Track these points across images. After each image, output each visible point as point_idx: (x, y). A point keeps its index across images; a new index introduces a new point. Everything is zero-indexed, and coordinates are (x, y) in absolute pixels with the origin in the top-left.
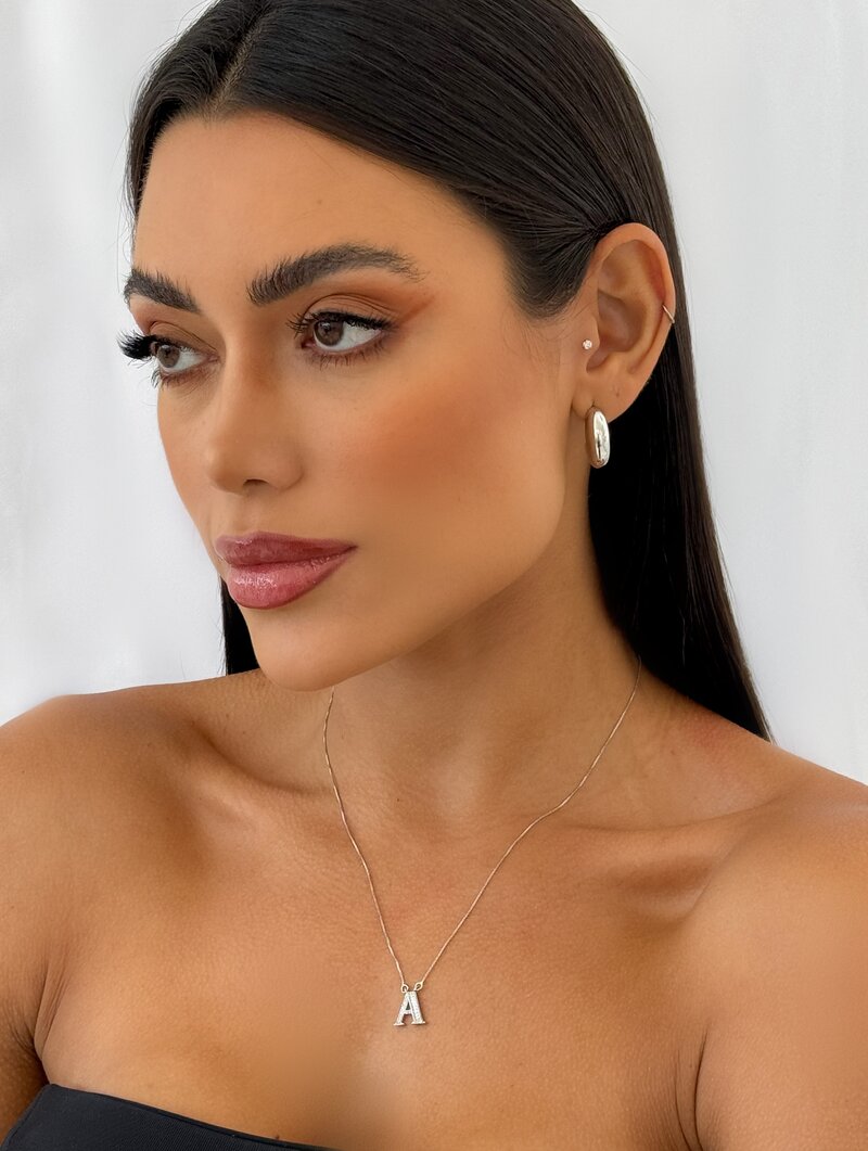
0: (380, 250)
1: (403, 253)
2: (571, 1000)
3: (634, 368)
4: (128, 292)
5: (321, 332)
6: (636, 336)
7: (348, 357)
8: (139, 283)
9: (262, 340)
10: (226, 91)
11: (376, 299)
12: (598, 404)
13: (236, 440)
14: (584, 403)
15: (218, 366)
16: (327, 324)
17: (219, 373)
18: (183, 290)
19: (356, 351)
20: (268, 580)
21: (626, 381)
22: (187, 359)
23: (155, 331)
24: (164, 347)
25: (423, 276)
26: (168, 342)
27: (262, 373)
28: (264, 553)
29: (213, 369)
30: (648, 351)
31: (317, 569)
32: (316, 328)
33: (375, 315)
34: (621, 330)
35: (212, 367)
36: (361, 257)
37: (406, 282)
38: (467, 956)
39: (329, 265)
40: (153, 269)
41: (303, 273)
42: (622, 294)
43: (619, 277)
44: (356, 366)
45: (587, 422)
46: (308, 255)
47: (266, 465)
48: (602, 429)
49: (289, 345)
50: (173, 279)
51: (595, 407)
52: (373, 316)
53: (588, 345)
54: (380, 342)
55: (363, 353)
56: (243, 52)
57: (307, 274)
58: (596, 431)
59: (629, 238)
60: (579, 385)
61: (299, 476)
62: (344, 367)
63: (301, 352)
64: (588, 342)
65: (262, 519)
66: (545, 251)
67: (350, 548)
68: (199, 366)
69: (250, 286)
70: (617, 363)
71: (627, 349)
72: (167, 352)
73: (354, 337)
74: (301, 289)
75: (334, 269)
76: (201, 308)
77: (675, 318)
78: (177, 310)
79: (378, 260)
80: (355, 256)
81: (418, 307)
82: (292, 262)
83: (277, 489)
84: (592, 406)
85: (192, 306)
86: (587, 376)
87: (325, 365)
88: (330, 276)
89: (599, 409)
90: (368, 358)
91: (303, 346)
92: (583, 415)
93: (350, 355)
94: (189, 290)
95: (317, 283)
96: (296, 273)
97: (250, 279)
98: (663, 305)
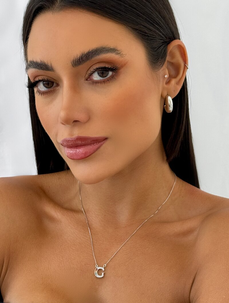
0: (112, 48)
1: (119, 49)
3: (178, 83)
9: (75, 78)
11: (111, 63)
12: (168, 94)
13: (69, 108)
14: (165, 94)
15: (59, 87)
17: (59, 90)
18: (49, 65)
19: (106, 80)
20: (80, 151)
21: (176, 87)
25: (124, 56)
27: (75, 88)
28: (79, 142)
29: (57, 88)
30: (181, 78)
31: (96, 146)
34: (173, 73)
36: (107, 50)
37: (120, 57)
38: (127, 262)
42: (172, 61)
43: (173, 56)
46: (90, 50)
47: (80, 116)
48: (170, 101)
49: (83, 80)
50: (46, 61)
51: (168, 95)
54: (113, 76)
57: (90, 56)
58: (169, 102)
59: (177, 44)
60: (164, 88)
61: (89, 119)
63: (87, 82)
64: (166, 75)
65: (77, 132)
66: (155, 48)
67: (106, 139)
69: (72, 61)
70: (173, 82)
71: (175, 77)
74: (88, 61)
75: (98, 54)
76: (55, 70)
78: (46, 71)
79: (112, 51)
80: (105, 50)
81: (124, 65)
82: (85, 53)
83: (82, 123)
84: (167, 95)
85: (52, 69)
86: (165, 86)
87: (97, 85)
88: (97, 56)
89: (169, 95)
90: (110, 82)
91: (87, 80)
92: (164, 97)
93: (105, 81)
94: (51, 64)
95: (93, 59)
96: (87, 56)
97: (72, 59)
98: (185, 64)
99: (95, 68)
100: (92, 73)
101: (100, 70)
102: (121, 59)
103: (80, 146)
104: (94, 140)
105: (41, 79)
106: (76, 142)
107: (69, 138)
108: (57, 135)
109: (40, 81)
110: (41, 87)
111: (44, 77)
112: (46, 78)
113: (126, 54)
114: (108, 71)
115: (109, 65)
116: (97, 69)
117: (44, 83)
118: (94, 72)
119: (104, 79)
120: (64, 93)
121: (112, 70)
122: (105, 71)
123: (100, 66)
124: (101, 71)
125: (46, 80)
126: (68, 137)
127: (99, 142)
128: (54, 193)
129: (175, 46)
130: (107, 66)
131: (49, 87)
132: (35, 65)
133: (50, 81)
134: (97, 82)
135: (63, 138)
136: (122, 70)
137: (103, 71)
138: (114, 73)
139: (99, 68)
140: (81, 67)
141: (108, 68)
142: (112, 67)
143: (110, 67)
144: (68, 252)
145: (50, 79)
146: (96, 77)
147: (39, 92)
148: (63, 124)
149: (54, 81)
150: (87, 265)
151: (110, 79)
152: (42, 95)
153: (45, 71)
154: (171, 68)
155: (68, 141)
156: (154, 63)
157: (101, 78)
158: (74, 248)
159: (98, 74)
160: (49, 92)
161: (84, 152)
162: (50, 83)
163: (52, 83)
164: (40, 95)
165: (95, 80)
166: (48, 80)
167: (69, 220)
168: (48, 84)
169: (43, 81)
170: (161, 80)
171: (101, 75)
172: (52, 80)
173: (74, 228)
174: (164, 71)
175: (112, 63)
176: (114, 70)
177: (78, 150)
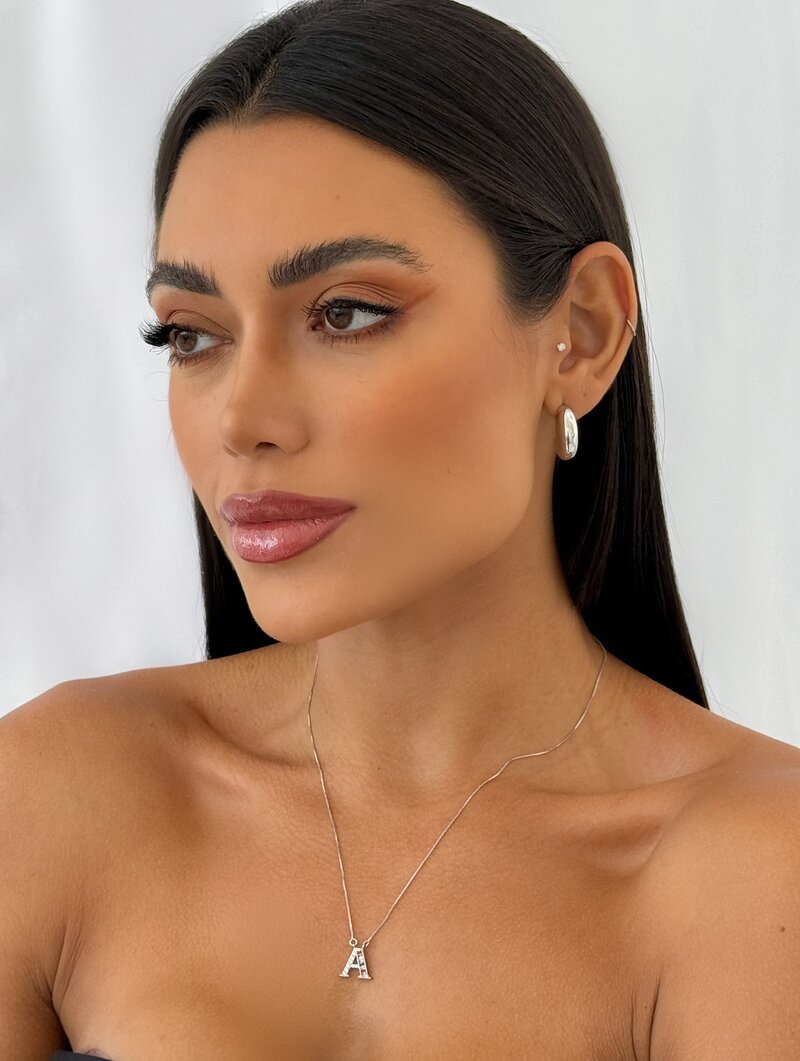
0: (390, 244)
1: (411, 246)
3: (599, 374)
4: (150, 286)
5: (333, 316)
6: (602, 345)
7: (357, 336)
8: (166, 273)
9: (278, 322)
10: (253, 102)
11: (383, 287)
12: (566, 402)
13: (249, 406)
14: (556, 401)
15: (232, 347)
16: (337, 310)
17: (233, 354)
18: (208, 275)
20: (270, 541)
21: (594, 384)
22: (203, 343)
23: (175, 319)
24: (184, 333)
25: (425, 268)
26: (187, 329)
27: (276, 349)
28: (271, 510)
30: (613, 358)
31: (319, 526)
32: (328, 313)
33: (384, 303)
34: (588, 343)
35: (227, 349)
36: (374, 249)
37: (412, 273)
39: (345, 254)
40: (180, 257)
41: (321, 259)
42: (589, 306)
43: (590, 292)
44: (363, 344)
45: (558, 419)
46: (326, 244)
47: (277, 430)
48: (571, 426)
49: (301, 329)
50: (198, 265)
51: (565, 405)
52: (383, 304)
53: (561, 347)
54: (386, 324)
55: (370, 332)
56: (270, 72)
57: (324, 260)
58: (567, 429)
59: (601, 255)
60: (551, 385)
61: (306, 442)
62: (354, 345)
63: (313, 334)
64: (562, 344)
65: (269, 477)
66: (530, 257)
67: (349, 509)
68: (215, 347)
69: (271, 269)
70: (584, 368)
71: (594, 356)
72: (185, 338)
73: (361, 320)
74: (317, 275)
75: (348, 259)
76: (223, 290)
77: (637, 331)
78: (199, 295)
79: (389, 253)
80: (368, 247)
81: (421, 296)
82: (312, 249)
83: (284, 452)
84: (563, 404)
85: (215, 289)
86: (559, 377)
87: (335, 344)
88: (345, 264)
89: (569, 408)
91: (314, 328)
92: (554, 412)
93: (359, 334)
94: (213, 274)
95: (332, 270)
96: (314, 260)
97: (272, 263)
98: (627, 318)
102: (416, 278)
104: (313, 509)
106: (261, 508)
107: (242, 495)
108: (215, 488)
113: (431, 266)
126: (239, 492)
127: (331, 516)
134: (336, 337)
135: (227, 494)
140: (295, 289)
148: (230, 452)
152: (183, 366)
153: (196, 293)
154: (585, 329)
155: (238, 504)
173: (285, 812)
174: (554, 331)
175: (388, 288)
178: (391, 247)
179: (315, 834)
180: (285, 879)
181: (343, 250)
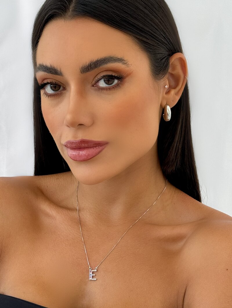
0: (119, 58)
1: (125, 59)
2: (147, 273)
3: (177, 94)
6: (177, 85)
12: (167, 103)
13: (75, 112)
14: (164, 103)
15: (66, 91)
18: (59, 69)
19: (112, 87)
20: (84, 153)
21: (175, 98)
25: (130, 66)
27: (82, 93)
28: (83, 145)
29: (64, 92)
30: (180, 89)
31: (98, 149)
34: (173, 84)
36: (114, 60)
37: (126, 67)
42: (173, 73)
43: (174, 68)
45: (165, 109)
46: (99, 59)
47: (85, 120)
48: (169, 110)
49: (89, 86)
54: (119, 85)
57: (98, 64)
58: (167, 111)
59: (178, 57)
60: (163, 98)
61: (93, 123)
63: (93, 88)
64: (166, 86)
65: (81, 136)
67: (107, 143)
69: (81, 68)
70: (173, 92)
71: (175, 88)
74: (96, 69)
75: (106, 63)
79: (119, 61)
80: (112, 59)
81: (129, 74)
82: (94, 61)
83: (86, 126)
85: (61, 74)
86: (165, 96)
87: (103, 91)
88: (105, 65)
89: (168, 105)
90: (115, 89)
91: (93, 86)
92: (163, 106)
93: (110, 88)
97: (81, 66)
98: (185, 76)
99: (103, 75)
100: (99, 80)
101: (107, 77)
102: (127, 69)
103: (83, 148)
104: (96, 144)
105: (50, 82)
106: (79, 144)
108: (61, 136)
109: (48, 83)
110: (49, 90)
111: (53, 80)
112: (54, 81)
113: (132, 65)
114: (114, 79)
115: (115, 74)
116: (104, 76)
117: (52, 85)
118: (101, 79)
119: (110, 87)
120: (71, 98)
121: (118, 78)
122: (111, 78)
123: (107, 74)
124: (107, 79)
125: (54, 83)
126: (72, 139)
127: (101, 146)
128: (52, 192)
129: (177, 58)
130: (113, 74)
131: (56, 90)
132: (45, 69)
133: (58, 85)
134: (103, 89)
135: (68, 140)
136: (127, 79)
137: (109, 79)
138: (119, 82)
139: (106, 76)
140: (89, 73)
141: (114, 76)
142: (118, 76)
143: (116, 76)
144: (61, 246)
145: (58, 83)
146: (102, 84)
147: (46, 94)
148: (68, 126)
149: (62, 85)
150: (78, 259)
151: (116, 87)
152: (49, 98)
153: (54, 75)
154: (171, 79)
155: (72, 143)
156: (157, 74)
157: (107, 86)
158: (67, 243)
159: (104, 81)
160: (56, 94)
161: (87, 155)
162: (57, 86)
163: (59, 87)
164: (47, 97)
165: (101, 87)
166: (56, 83)
167: (64, 218)
168: (55, 87)
169: (51, 83)
170: (162, 90)
171: (107, 82)
172: (60, 84)
174: (165, 82)
175: (119, 72)
176: (120, 78)
177: (81, 152)
178: (119, 59)
179: (77, 232)
180: (67, 245)
181: (105, 61)
